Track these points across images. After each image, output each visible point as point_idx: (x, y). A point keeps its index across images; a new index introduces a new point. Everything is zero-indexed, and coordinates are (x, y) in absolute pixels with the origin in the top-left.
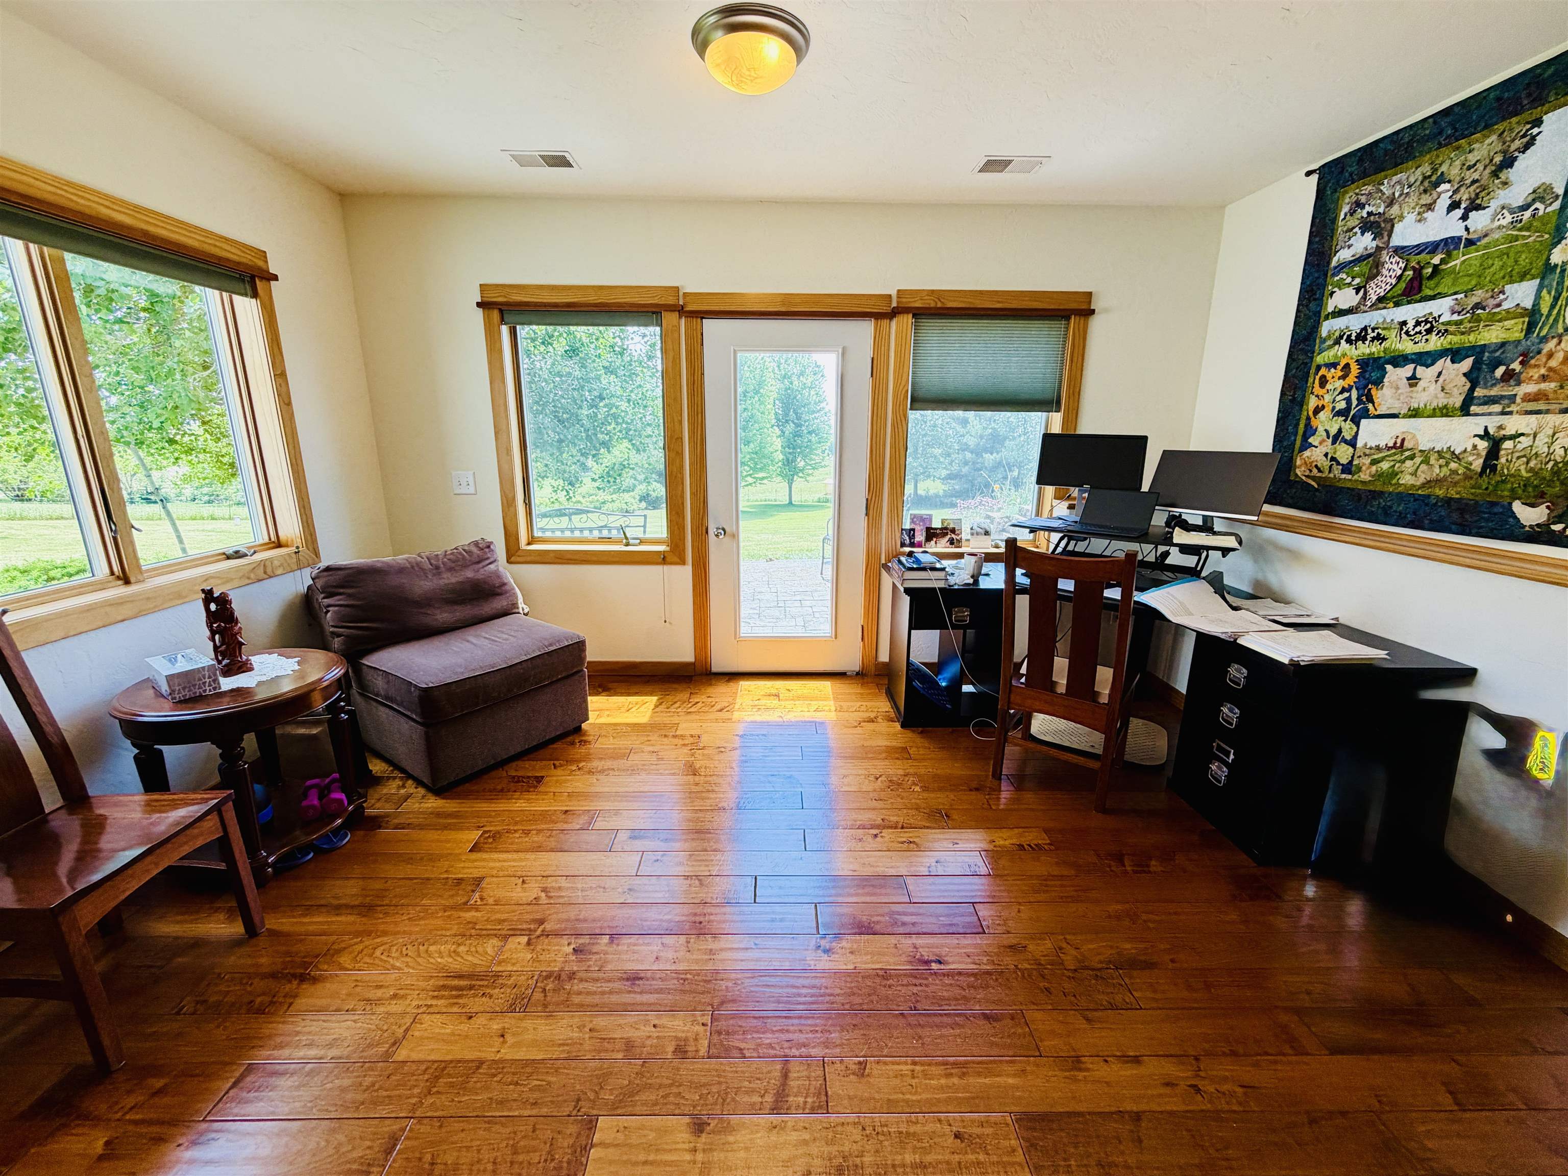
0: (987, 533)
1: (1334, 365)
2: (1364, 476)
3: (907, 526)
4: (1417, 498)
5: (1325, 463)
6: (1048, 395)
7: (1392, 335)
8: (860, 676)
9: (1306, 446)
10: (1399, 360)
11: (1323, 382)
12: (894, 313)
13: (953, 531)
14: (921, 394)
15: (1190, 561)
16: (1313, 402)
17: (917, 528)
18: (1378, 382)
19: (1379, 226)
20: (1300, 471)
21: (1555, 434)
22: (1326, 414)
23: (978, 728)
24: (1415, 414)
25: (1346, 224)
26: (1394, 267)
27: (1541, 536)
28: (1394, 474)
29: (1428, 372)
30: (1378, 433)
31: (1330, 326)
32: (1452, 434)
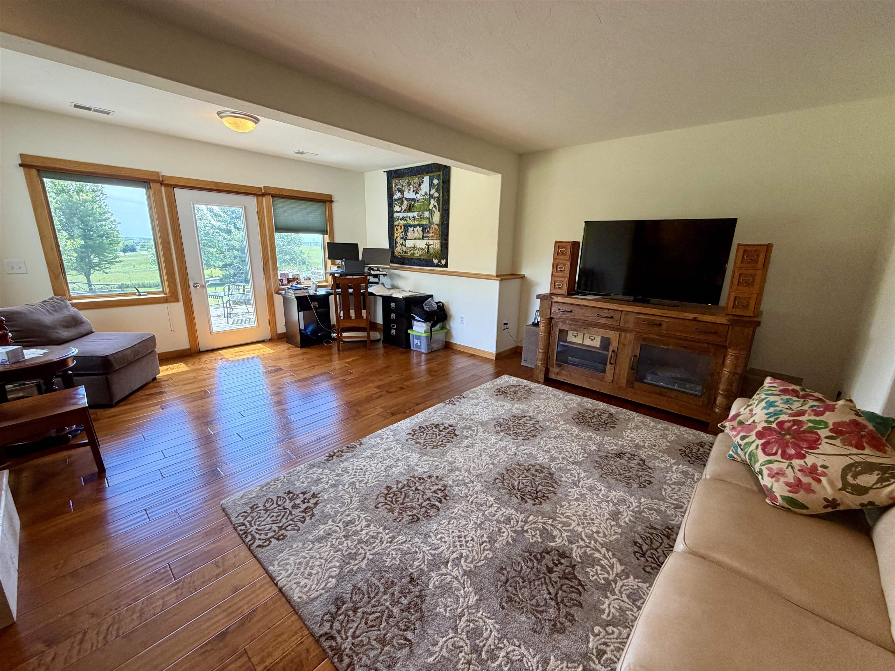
0: (310, 279)
1: (398, 226)
2: (409, 254)
3: (279, 278)
4: (419, 259)
5: (401, 251)
6: (323, 229)
7: (408, 219)
8: (271, 340)
9: (396, 247)
10: (411, 226)
11: (397, 230)
12: (264, 195)
13: (297, 279)
14: (279, 227)
15: (376, 280)
16: (396, 235)
17: (283, 279)
18: (408, 231)
19: (401, 191)
20: (396, 254)
21: (436, 244)
22: (399, 238)
23: (326, 343)
24: (415, 239)
25: (394, 189)
26: (406, 203)
27: (438, 266)
28: (414, 254)
29: (416, 229)
30: (409, 244)
31: (396, 215)
32: (422, 244)
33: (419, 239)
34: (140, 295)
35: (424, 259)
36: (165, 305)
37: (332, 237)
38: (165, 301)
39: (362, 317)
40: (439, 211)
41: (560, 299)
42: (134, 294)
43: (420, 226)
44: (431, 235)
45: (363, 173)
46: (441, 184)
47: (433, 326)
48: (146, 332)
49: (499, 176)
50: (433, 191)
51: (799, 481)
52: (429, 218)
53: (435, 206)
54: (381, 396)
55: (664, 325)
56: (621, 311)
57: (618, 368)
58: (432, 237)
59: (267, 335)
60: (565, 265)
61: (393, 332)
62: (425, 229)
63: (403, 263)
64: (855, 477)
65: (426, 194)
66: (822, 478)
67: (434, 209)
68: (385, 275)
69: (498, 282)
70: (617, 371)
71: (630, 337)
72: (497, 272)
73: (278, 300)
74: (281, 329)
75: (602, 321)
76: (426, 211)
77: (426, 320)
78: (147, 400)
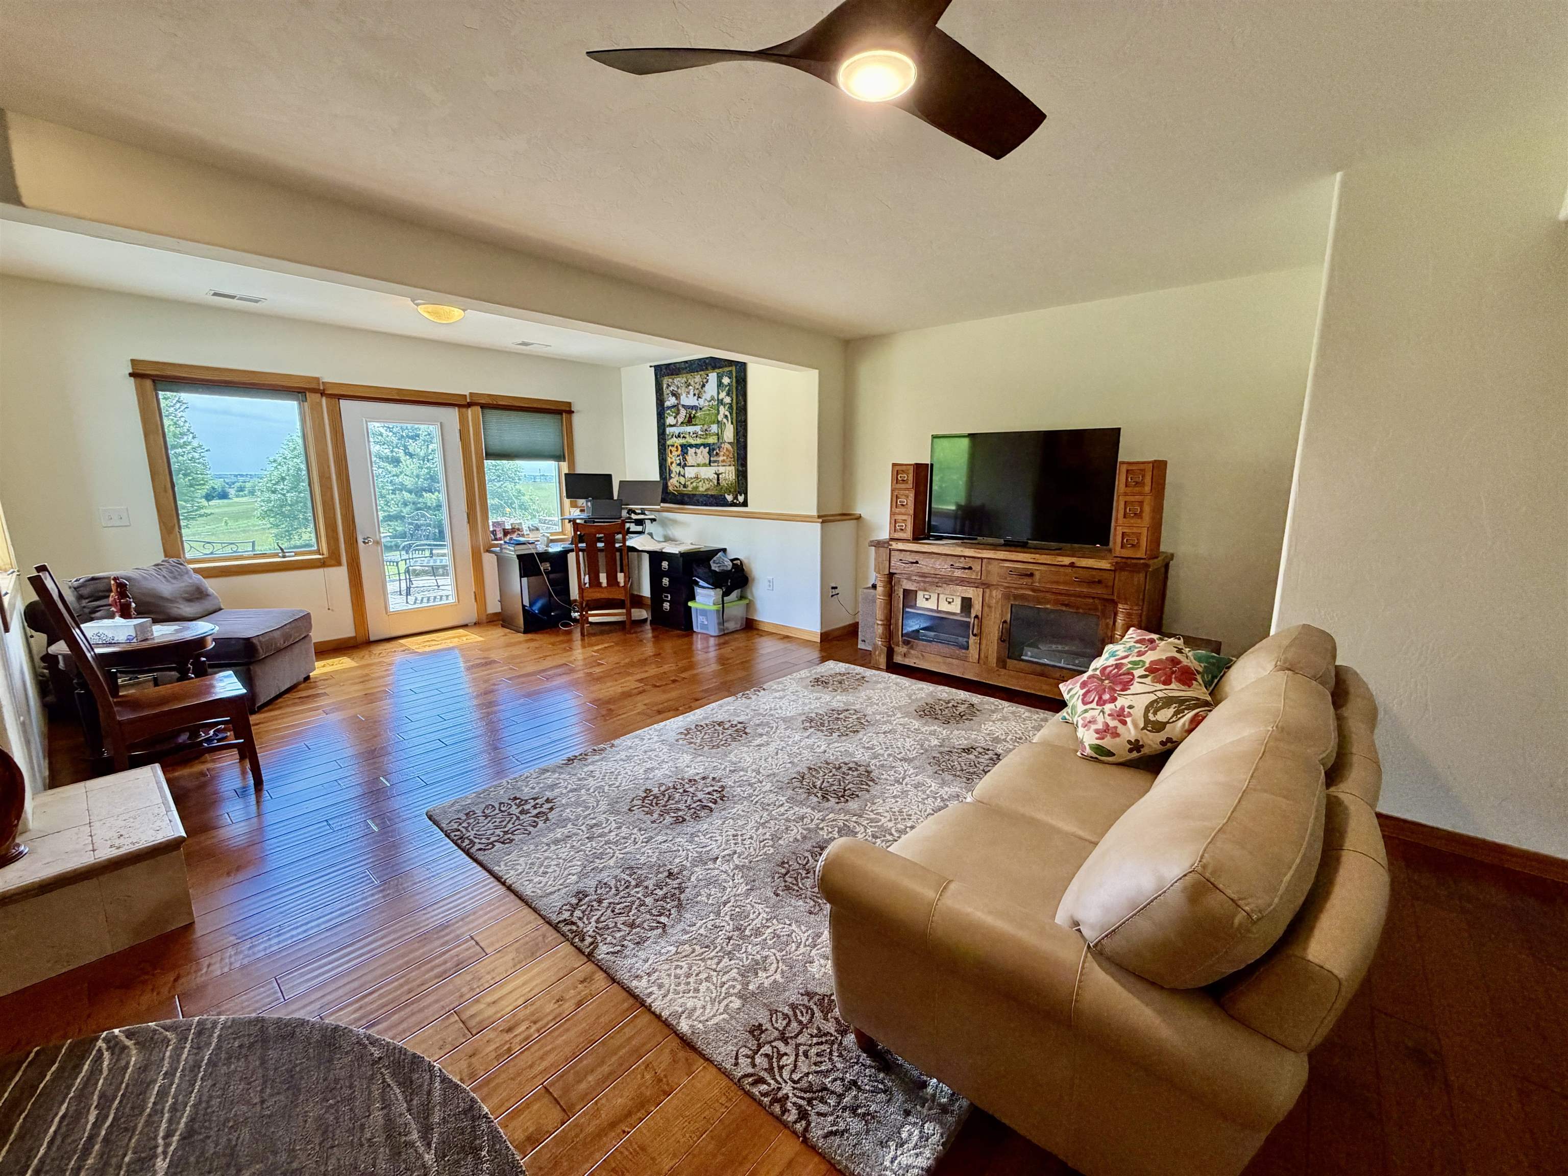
0: (537, 529)
1: (673, 446)
2: (690, 489)
3: (491, 529)
4: (704, 496)
5: (678, 485)
6: (558, 453)
7: (687, 436)
8: (478, 624)
9: (671, 478)
11: (671, 452)
12: (469, 405)
13: (518, 530)
14: (490, 451)
16: (669, 460)
17: (497, 529)
18: (687, 453)
19: (674, 394)
20: (671, 488)
21: (729, 473)
22: (674, 465)
23: (565, 625)
24: (698, 465)
25: (666, 391)
26: (683, 412)
27: (733, 504)
28: (697, 487)
29: (699, 451)
30: (690, 472)
31: (669, 430)
32: (708, 473)
33: (705, 465)
34: (284, 557)
35: (712, 496)
36: (321, 571)
37: (572, 464)
38: (322, 564)
39: (618, 583)
40: (732, 423)
41: (900, 546)
42: (276, 555)
43: (705, 445)
44: (721, 458)
45: (619, 369)
46: (734, 384)
47: (726, 594)
48: (299, 607)
49: (815, 373)
50: (723, 395)
51: (1107, 725)
52: (718, 434)
53: (726, 416)
54: (644, 691)
55: (1037, 575)
56: (982, 559)
57: (984, 642)
58: (723, 461)
59: (471, 614)
60: (907, 497)
61: (666, 606)
62: (712, 450)
63: (682, 503)
64: (1155, 713)
65: (712, 399)
66: (1128, 720)
67: (725, 420)
68: (653, 520)
69: (819, 525)
70: (983, 647)
71: (997, 594)
72: (818, 511)
73: (489, 561)
74: (494, 606)
75: (958, 573)
76: (714, 423)
77: (716, 585)
78: (302, 703)
